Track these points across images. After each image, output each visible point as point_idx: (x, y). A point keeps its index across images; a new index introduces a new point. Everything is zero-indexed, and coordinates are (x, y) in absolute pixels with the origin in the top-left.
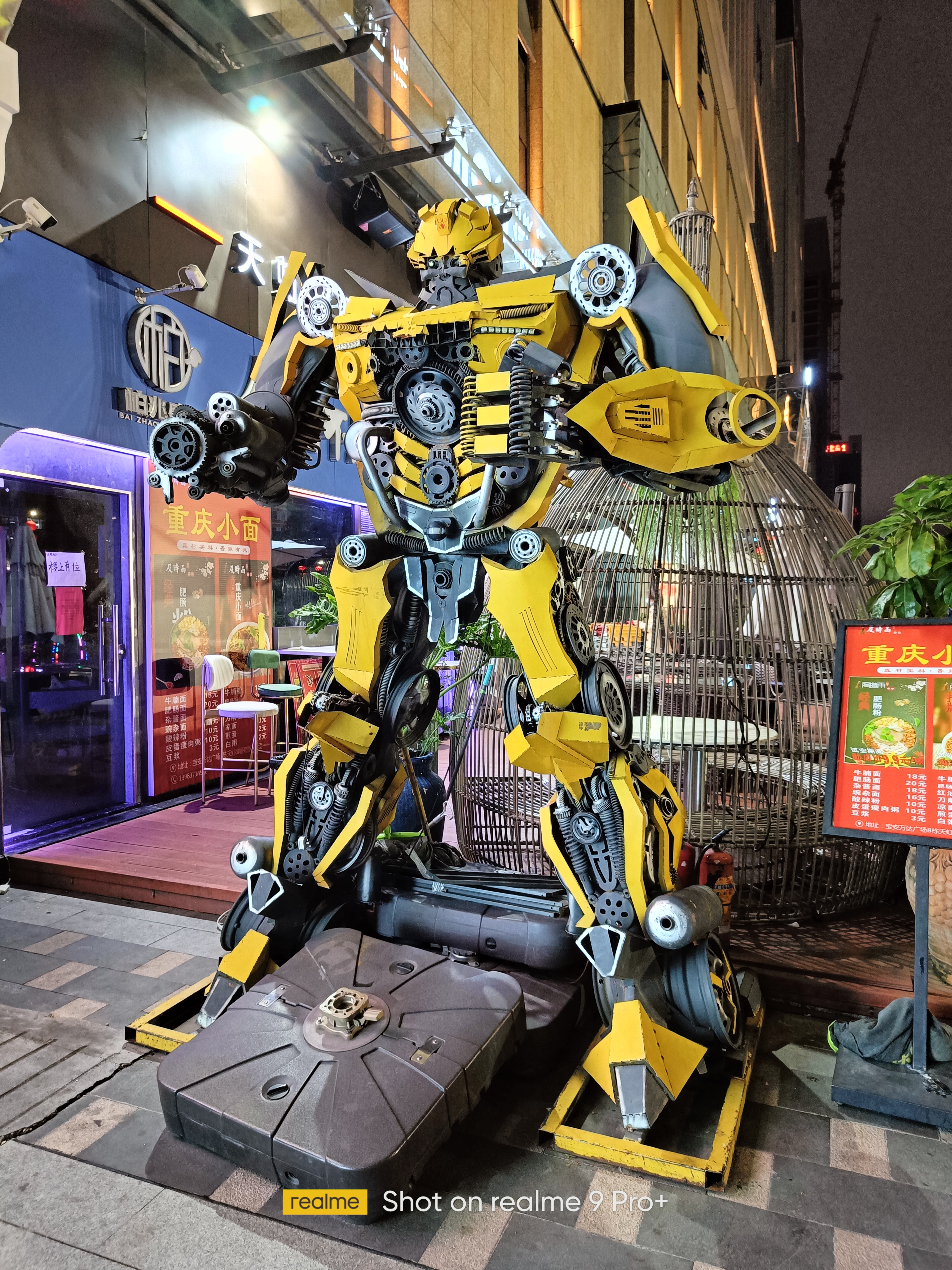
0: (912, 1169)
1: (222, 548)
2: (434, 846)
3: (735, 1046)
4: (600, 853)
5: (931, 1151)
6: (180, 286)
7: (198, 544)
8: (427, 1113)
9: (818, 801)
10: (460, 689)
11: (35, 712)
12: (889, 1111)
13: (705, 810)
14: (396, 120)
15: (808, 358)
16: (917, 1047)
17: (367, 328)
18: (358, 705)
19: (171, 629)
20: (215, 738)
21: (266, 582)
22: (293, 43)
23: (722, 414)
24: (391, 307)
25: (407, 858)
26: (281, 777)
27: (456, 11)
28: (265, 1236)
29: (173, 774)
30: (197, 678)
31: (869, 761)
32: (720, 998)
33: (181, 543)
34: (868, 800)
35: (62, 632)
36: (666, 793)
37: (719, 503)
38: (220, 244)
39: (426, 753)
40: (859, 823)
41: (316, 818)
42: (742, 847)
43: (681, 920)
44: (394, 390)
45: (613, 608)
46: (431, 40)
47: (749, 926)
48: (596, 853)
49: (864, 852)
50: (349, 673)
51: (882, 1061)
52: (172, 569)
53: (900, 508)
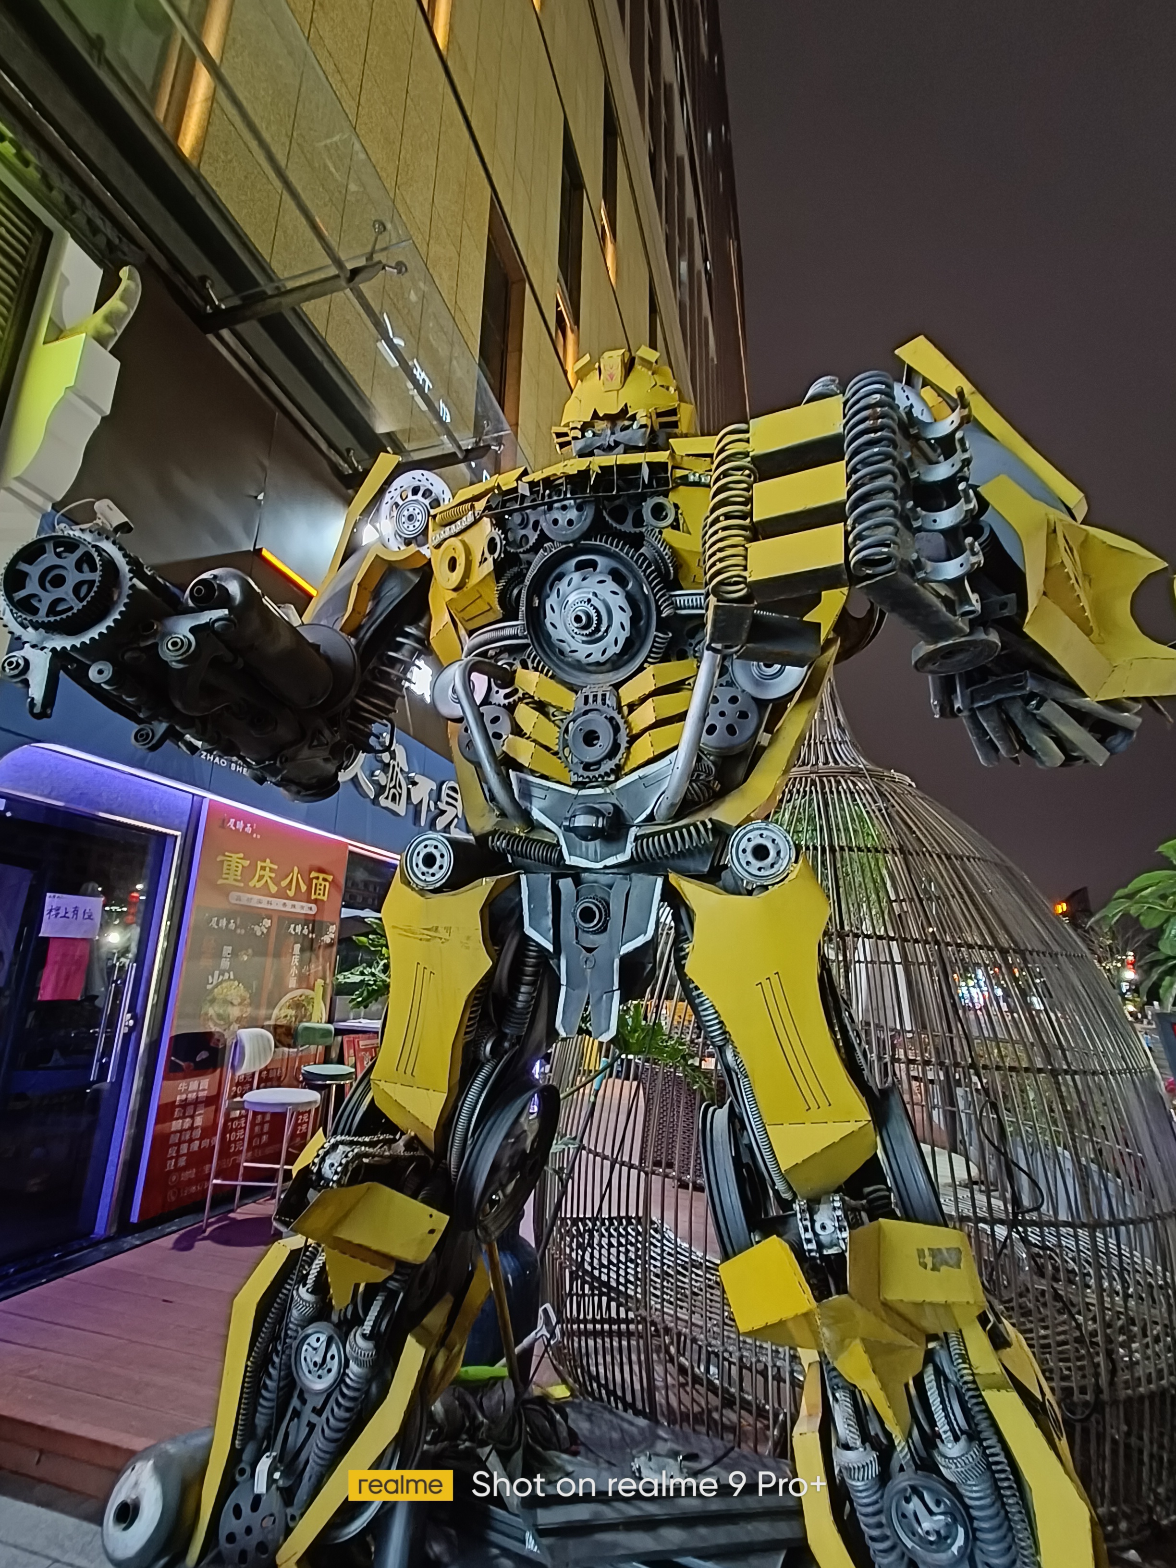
1: (284, 905)
7: (256, 898)
18: (413, 1161)
19: (204, 996)
20: (240, 1134)
21: (331, 945)
29: (172, 1187)
30: (226, 1057)
33: (234, 894)
41: (304, 1401)
44: (523, 596)
50: (399, 1094)
52: (217, 924)
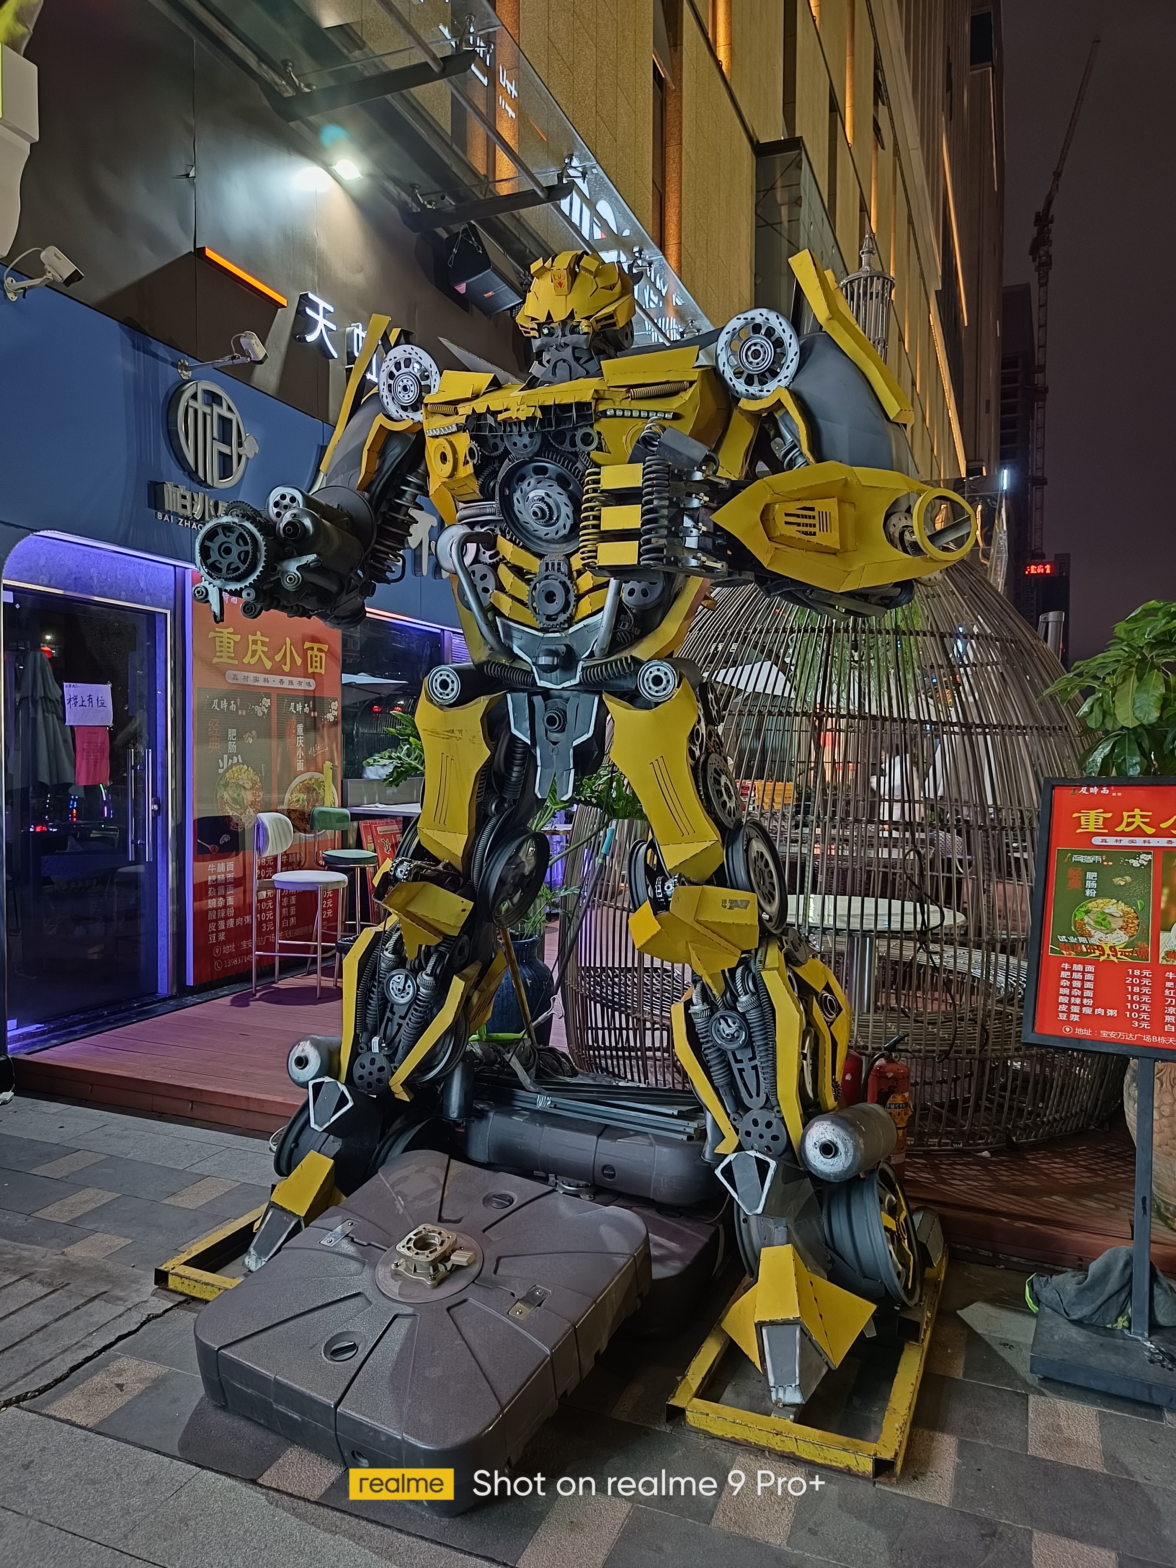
0: (1129, 1459)
1: (281, 681)
2: (539, 1050)
3: (911, 1304)
4: (746, 1061)
5: (1153, 1437)
6: (234, 358)
7: (252, 675)
8: (528, 1380)
9: (1016, 1001)
10: (572, 859)
11: (48, 881)
12: (1101, 1386)
13: (875, 1012)
14: (501, 156)
15: (1005, 458)
16: (1136, 1308)
17: (465, 410)
18: (449, 875)
19: (217, 780)
20: (270, 915)
21: (335, 723)
22: (376, 60)
23: (904, 520)
24: (496, 385)
25: (506, 1064)
26: (351, 963)
27: (578, 24)
28: (325, 1530)
29: (217, 959)
30: (249, 840)
31: (1082, 953)
32: (893, 1244)
33: (230, 673)
34: (1078, 1001)
35: (83, 782)
36: (828, 988)
37: (897, 631)
38: (284, 307)
39: (531, 937)
40: (1068, 1029)
41: (394, 1013)
42: (920, 1058)
43: (845, 1145)
44: (497, 486)
45: (763, 761)
46: (545, 60)
47: (927, 1154)
48: (741, 1061)
49: (1071, 1066)
50: (437, 836)
51: (1093, 1325)
52: (219, 706)
53: (1123, 640)
